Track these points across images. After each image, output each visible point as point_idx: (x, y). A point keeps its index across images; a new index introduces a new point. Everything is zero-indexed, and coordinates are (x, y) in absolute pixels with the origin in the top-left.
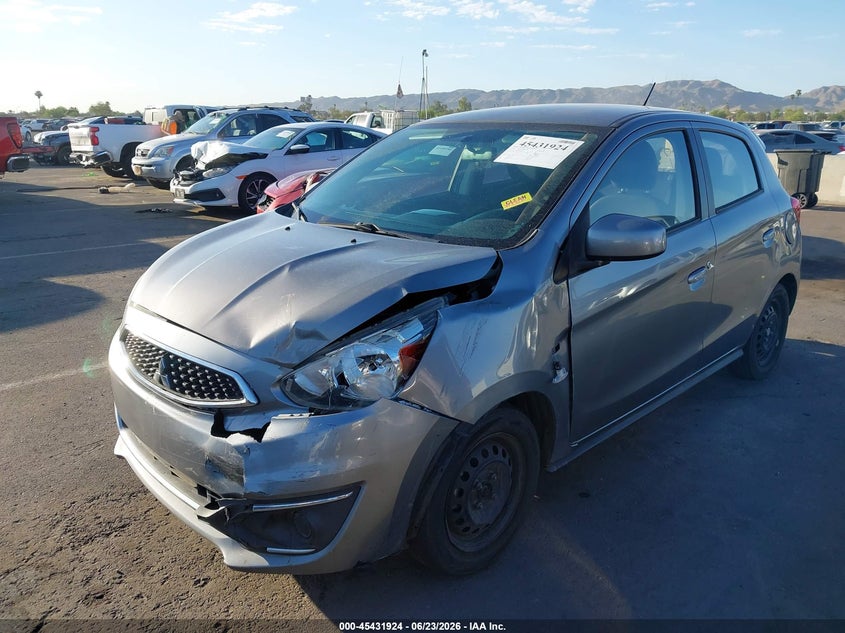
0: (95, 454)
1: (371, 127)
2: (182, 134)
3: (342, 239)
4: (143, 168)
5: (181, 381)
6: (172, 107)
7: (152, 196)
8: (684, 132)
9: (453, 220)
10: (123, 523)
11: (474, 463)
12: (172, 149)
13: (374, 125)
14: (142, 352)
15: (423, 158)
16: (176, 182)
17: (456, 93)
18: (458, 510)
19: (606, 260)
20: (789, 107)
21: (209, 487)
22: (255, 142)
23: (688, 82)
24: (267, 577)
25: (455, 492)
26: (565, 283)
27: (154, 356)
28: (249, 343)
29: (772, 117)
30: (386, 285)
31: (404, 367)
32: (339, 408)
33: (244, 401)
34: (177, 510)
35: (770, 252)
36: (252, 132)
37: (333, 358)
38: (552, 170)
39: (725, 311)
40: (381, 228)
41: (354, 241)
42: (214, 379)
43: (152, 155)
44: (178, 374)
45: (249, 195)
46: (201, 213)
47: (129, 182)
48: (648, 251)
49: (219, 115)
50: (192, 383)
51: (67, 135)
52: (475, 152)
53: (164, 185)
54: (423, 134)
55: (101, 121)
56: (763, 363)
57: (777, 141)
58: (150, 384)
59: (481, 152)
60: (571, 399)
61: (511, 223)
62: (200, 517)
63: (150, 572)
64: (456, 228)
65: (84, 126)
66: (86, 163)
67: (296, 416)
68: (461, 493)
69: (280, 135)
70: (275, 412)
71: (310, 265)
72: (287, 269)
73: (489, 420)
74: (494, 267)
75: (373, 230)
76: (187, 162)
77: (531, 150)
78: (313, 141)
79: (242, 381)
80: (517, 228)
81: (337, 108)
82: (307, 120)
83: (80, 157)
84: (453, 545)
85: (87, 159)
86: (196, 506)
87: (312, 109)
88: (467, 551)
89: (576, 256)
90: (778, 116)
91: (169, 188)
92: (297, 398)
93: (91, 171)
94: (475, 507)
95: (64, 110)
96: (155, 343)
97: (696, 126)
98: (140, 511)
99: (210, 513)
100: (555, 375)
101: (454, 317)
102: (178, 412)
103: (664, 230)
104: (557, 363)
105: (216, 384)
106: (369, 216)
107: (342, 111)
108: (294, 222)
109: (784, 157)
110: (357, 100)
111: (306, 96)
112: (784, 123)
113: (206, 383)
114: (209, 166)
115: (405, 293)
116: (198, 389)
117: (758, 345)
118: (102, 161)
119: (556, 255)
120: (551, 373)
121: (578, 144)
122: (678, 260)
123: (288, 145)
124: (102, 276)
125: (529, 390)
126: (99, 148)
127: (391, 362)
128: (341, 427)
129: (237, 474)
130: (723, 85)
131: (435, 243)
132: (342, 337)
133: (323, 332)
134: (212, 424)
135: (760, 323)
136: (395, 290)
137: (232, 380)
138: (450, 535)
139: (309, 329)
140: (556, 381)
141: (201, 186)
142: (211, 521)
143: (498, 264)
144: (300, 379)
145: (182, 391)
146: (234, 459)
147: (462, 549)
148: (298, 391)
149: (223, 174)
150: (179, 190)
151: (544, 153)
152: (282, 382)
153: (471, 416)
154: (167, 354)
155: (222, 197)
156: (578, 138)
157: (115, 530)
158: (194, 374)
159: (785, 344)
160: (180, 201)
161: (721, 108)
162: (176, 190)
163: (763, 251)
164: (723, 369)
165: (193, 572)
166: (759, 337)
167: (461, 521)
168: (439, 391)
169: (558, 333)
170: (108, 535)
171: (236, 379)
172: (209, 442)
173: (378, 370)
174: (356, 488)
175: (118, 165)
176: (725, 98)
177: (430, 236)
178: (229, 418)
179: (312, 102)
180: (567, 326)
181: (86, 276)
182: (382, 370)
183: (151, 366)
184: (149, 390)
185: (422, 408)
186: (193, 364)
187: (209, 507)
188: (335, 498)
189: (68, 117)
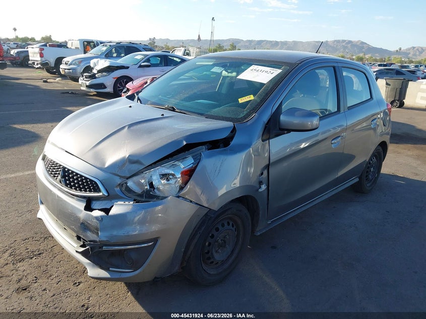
0: (28, 216)
1: (184, 55)
2: (87, 54)
3: (157, 113)
4: (66, 71)
5: (70, 182)
6: (82, 40)
7: (70, 85)
8: (334, 67)
9: (215, 107)
10: (39, 252)
11: (217, 230)
12: (80, 62)
13: (185, 54)
14: (52, 166)
15: (208, 73)
16: (82, 79)
17: (229, 40)
18: (208, 253)
19: (289, 131)
20: (395, 56)
21: (82, 236)
22: (123, 60)
23: (345, 41)
24: (111, 283)
25: (207, 244)
26: (268, 141)
27: (58, 169)
28: (104, 164)
29: (386, 60)
30: (176, 139)
31: (183, 180)
32: (150, 200)
33: (101, 194)
34: (66, 247)
35: (375, 129)
36: (123, 55)
37: (147, 174)
38: (265, 84)
39: (351, 158)
40: (177, 109)
41: (163, 115)
42: (87, 182)
43: (71, 64)
44: (70, 178)
45: (119, 87)
46: (94, 95)
47: (58, 77)
48: (310, 128)
49: (106, 46)
50: (76, 184)
51: (28, 51)
52: (228, 73)
53: (76, 80)
54: (203, 61)
55: (45, 45)
56: (368, 185)
57: (387, 73)
58: (55, 183)
59: (231, 73)
60: (268, 199)
61: (243, 110)
62: (77, 251)
63: (52, 278)
64: (216, 111)
65: (36, 47)
66: (37, 67)
67: (127, 203)
68: (210, 244)
69: (136, 57)
70: (116, 201)
71: (139, 126)
72: (127, 128)
73: (225, 209)
74: (232, 132)
75: (173, 110)
76: (88, 69)
77: (256, 73)
78: (153, 61)
79: (101, 184)
80: (245, 113)
81: (168, 45)
82: (151, 50)
83: (34, 63)
84: (204, 270)
85: (37, 64)
86: (75, 245)
87: (155, 45)
88: (211, 273)
89: (274, 128)
90: (389, 60)
91: (78, 82)
92: (127, 194)
93: (39, 71)
94: (217, 252)
95: (28, 39)
96: (58, 162)
97: (340, 65)
98: (49, 246)
99: (82, 249)
100: (260, 187)
101: (210, 156)
102: (68, 198)
103: (318, 117)
104: (261, 181)
105: (88, 185)
106: (173, 102)
107: (170, 46)
108: (134, 103)
109: (389, 81)
110: (178, 41)
111: (152, 38)
112: (392, 64)
113: (83, 184)
114: (99, 71)
115: (185, 143)
116: (79, 187)
117: (367, 176)
118: (45, 66)
119: (264, 127)
120: (258, 186)
121: (279, 71)
122: (330, 131)
123: (140, 63)
124: (40, 125)
125: (247, 194)
126: (43, 59)
127: (176, 178)
128: (149, 210)
129: (96, 231)
130: (363, 43)
131: (203, 118)
132: (152, 164)
133: (142, 161)
134: (85, 205)
135: (368, 165)
136: (180, 141)
137: (96, 183)
138: (203, 265)
139: (135, 159)
140: (260, 190)
141: (95, 81)
142: (82, 253)
143: (234, 130)
144: (130, 184)
145: (71, 187)
146: (95, 223)
147: (209, 272)
148: (129, 190)
149: (106, 76)
150: (83, 83)
151: (261, 75)
152: (121, 185)
153: (216, 207)
154: (64, 168)
155: (105, 87)
156: (279, 68)
157: (36, 255)
158: (77, 179)
159: (380, 176)
160: (84, 88)
161: (361, 55)
162: (82, 83)
163: (371, 129)
164: (348, 187)
165: (73, 279)
166: (367, 172)
167: (209, 258)
168: (200, 193)
169: (263, 166)
170: (32, 258)
171: (97, 183)
172: (83, 214)
173: (171, 182)
174: (155, 240)
175: (53, 69)
176: (363, 50)
177: (202, 114)
178: (94, 202)
179: (155, 41)
180: (268, 163)
181: (32, 125)
182: (172, 181)
183: (56, 174)
184: (55, 186)
185: (191, 202)
186: (77, 174)
187: (82, 246)
188: (146, 245)
189: (30, 42)
